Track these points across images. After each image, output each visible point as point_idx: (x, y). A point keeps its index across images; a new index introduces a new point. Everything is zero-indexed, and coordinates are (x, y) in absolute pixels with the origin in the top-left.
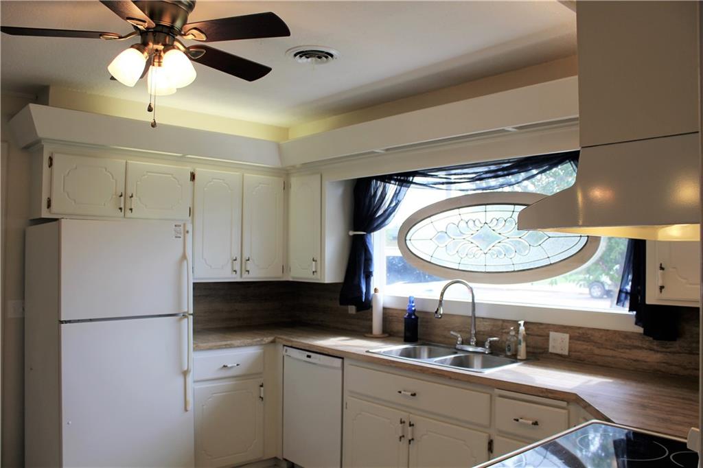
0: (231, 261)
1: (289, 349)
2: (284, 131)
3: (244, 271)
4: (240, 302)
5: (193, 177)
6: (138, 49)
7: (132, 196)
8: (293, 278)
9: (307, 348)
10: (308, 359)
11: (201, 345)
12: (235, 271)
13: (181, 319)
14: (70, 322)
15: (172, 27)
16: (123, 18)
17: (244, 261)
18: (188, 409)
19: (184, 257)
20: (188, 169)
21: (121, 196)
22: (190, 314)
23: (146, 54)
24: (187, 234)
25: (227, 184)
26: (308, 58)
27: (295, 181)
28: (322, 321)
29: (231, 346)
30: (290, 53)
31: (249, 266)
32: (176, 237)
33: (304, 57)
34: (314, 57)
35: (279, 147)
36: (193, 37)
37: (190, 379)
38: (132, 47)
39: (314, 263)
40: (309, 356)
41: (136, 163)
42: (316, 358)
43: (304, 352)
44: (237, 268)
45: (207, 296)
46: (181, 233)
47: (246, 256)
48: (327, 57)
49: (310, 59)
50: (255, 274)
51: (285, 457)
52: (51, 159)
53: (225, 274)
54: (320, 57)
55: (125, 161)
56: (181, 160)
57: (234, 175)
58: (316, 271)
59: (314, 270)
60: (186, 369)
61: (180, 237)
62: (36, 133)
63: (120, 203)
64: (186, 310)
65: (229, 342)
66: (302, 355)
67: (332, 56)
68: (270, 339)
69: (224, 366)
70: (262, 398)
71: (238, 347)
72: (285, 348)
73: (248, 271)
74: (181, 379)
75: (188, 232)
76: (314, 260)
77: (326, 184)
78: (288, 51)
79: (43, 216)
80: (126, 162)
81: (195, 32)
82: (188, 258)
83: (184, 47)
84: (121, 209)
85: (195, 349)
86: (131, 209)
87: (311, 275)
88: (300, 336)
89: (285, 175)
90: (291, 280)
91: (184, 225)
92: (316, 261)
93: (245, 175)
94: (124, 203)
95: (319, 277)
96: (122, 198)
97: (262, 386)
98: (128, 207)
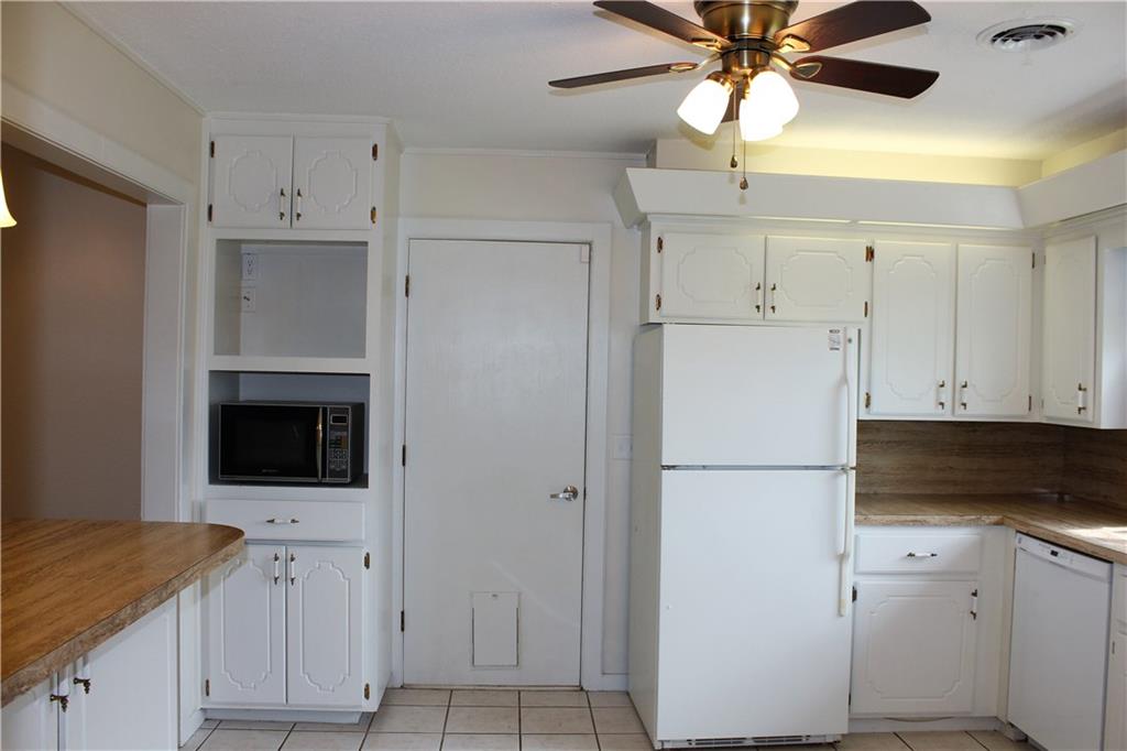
0: (934, 388)
1: (1025, 538)
2: (1032, 166)
3: (957, 404)
4: (958, 455)
5: (870, 254)
6: (717, 80)
7: (774, 288)
8: (1048, 418)
9: (1052, 539)
10: (1053, 558)
11: (873, 517)
12: (942, 404)
13: (836, 476)
14: (673, 467)
15: (763, 39)
16: (687, 40)
17: (958, 387)
18: (843, 613)
19: (844, 380)
20: (862, 243)
21: (758, 288)
22: (852, 468)
23: (728, 85)
24: (849, 345)
25: (929, 263)
26: (1018, 40)
27: (1051, 252)
28: (1105, 497)
29: (923, 524)
30: (983, 40)
31: (967, 396)
32: (832, 349)
33: (1010, 40)
34: (1029, 37)
35: (1018, 196)
36: (791, 49)
37: (848, 568)
38: (709, 77)
39: (1081, 392)
40: (1055, 554)
41: (779, 239)
42: (1065, 557)
43: (1047, 545)
44: (946, 396)
45: (899, 443)
46: (839, 343)
47: (961, 380)
48: (1052, 34)
49: (1021, 43)
50: (979, 409)
51: (1010, 720)
52: (660, 242)
53: (923, 409)
54: (1038, 37)
55: (763, 237)
56: (853, 227)
57: (940, 247)
58: (1084, 408)
59: (1081, 406)
60: (842, 552)
61: (837, 349)
62: (636, 207)
63: (757, 299)
64: (845, 461)
65: (919, 518)
66: (1043, 550)
67: (1062, 30)
68: (994, 518)
69: (910, 555)
70: (975, 615)
71: (936, 525)
72: (1019, 534)
73: (964, 405)
74: (833, 568)
75: (850, 341)
76: (1080, 389)
77: (1106, 252)
78: (978, 35)
79: (651, 321)
80: (766, 238)
81: (790, 41)
82: (850, 381)
83: (788, 64)
84: (758, 307)
85: (857, 522)
86: (773, 308)
87: (1077, 416)
88: (1048, 518)
89: (1035, 244)
90: (1044, 421)
91: (845, 329)
92: (1085, 390)
93: (961, 245)
94: (763, 300)
95: (1091, 419)
96: (760, 291)
97: (975, 594)
98: (769, 305)
